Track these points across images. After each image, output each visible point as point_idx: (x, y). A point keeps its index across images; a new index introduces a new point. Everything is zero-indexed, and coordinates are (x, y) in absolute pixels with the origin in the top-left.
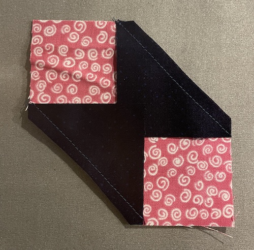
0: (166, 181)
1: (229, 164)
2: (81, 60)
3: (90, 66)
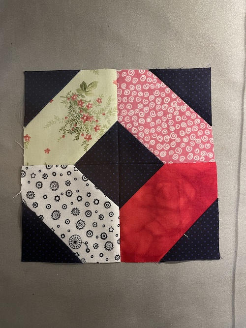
0: (180, 150)
1: (212, 139)
2: (132, 91)
3: (137, 93)
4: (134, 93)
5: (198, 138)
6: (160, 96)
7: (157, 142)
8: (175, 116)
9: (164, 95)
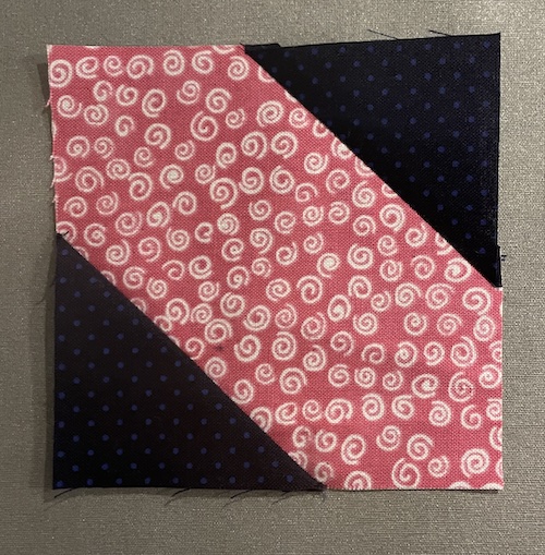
1: (60, 177)
4: (393, 381)
5: (118, 182)
6: (279, 367)
7: (295, 166)
8: (213, 279)
9: (259, 371)
